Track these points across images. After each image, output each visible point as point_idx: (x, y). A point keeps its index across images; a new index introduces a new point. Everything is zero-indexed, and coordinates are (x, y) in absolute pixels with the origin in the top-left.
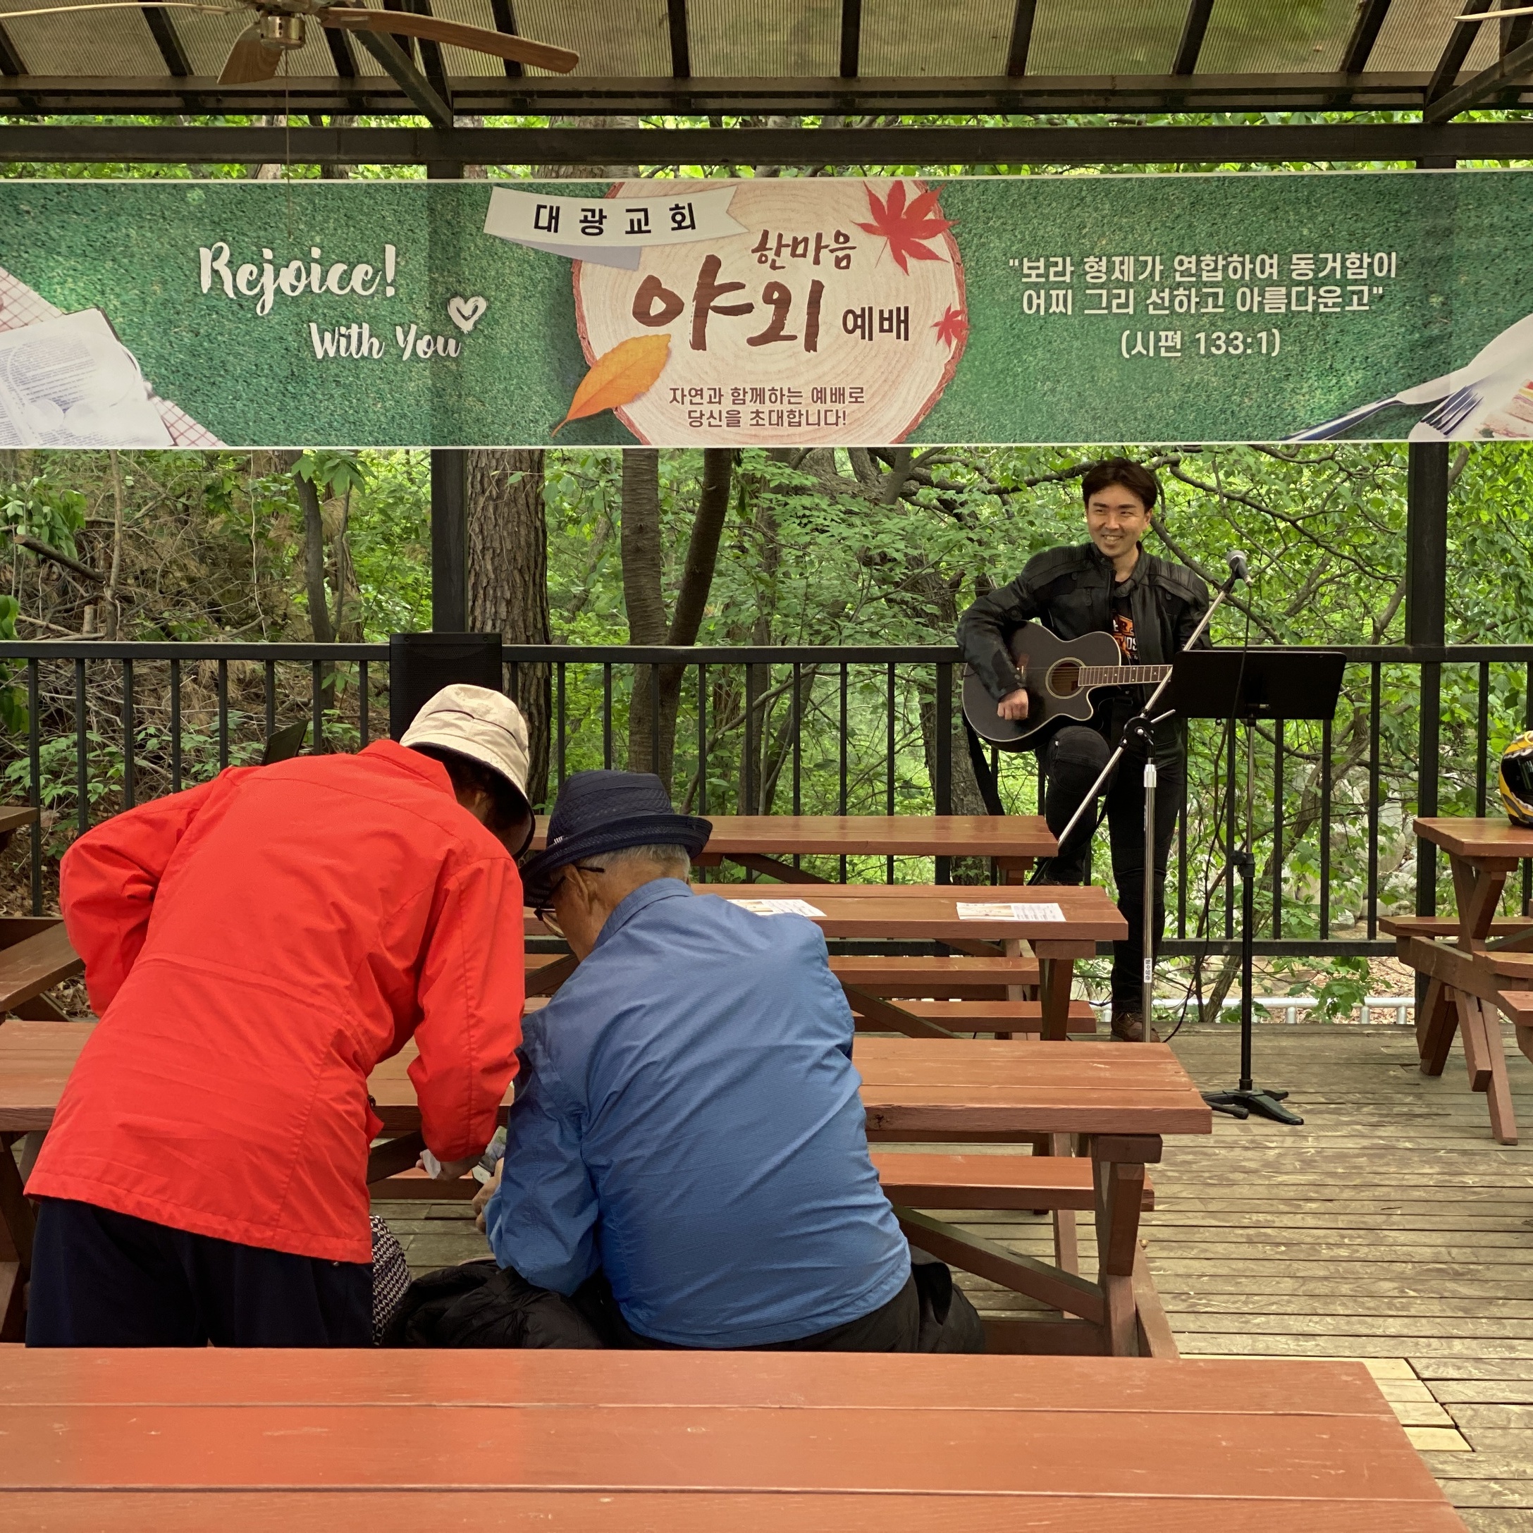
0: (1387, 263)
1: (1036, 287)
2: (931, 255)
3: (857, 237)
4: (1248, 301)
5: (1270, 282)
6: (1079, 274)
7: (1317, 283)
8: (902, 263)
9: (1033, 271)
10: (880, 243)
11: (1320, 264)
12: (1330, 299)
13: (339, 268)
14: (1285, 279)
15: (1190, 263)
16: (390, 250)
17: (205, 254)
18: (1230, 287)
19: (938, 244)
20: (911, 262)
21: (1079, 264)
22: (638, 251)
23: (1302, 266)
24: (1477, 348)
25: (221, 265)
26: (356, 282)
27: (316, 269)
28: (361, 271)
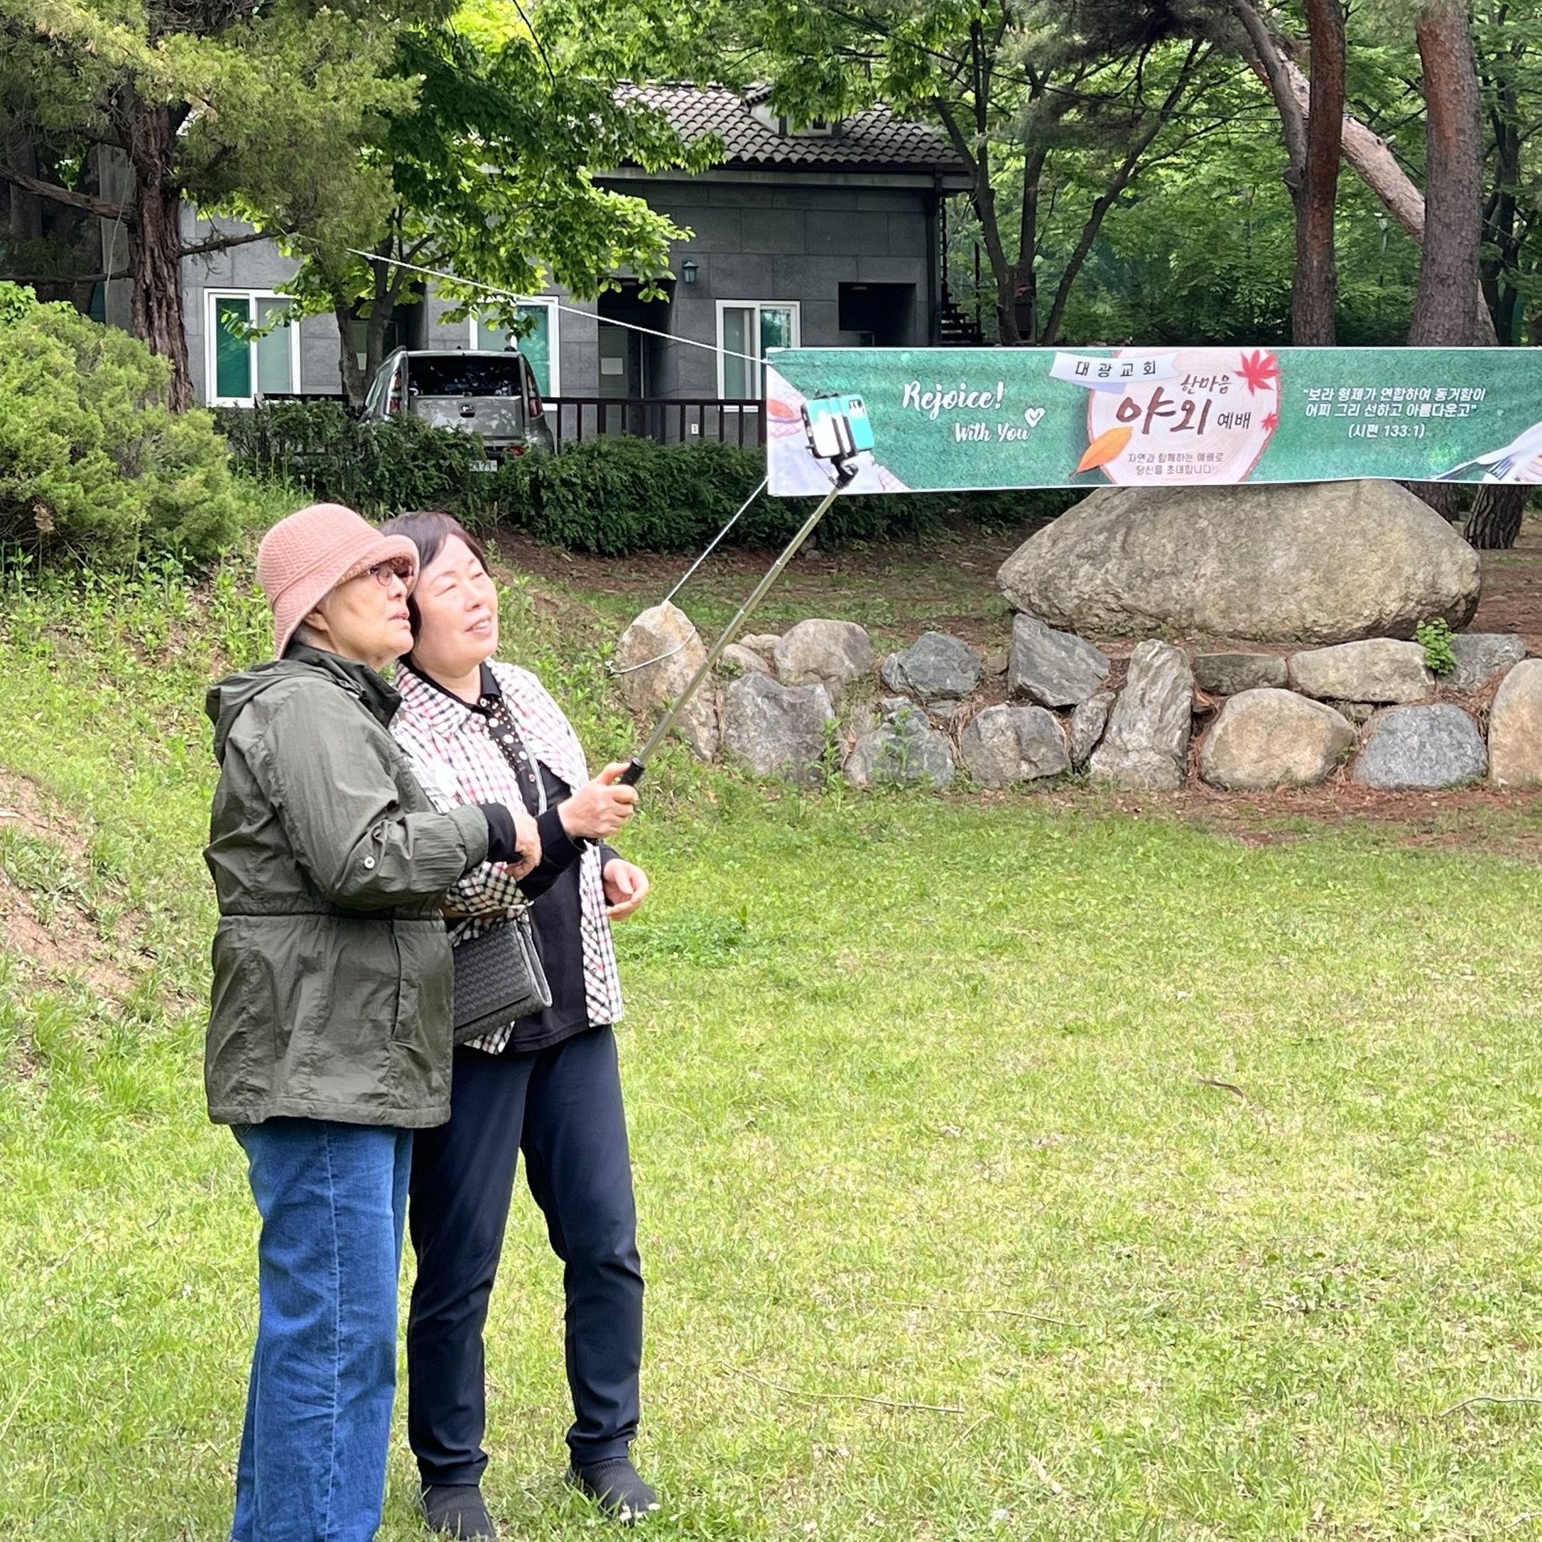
0: (1480, 394)
1: (1314, 402)
2: (1265, 387)
3: (1233, 377)
4: (1412, 410)
5: (1425, 402)
6: (1336, 396)
7: (1446, 402)
8: (1252, 390)
9: (1314, 394)
10: (1244, 381)
11: (1449, 393)
12: (1451, 408)
13: (975, 394)
14: (1432, 400)
15: (1389, 392)
16: (1001, 384)
17: (908, 388)
18: (1405, 402)
19: (1271, 382)
20: (1257, 390)
21: (1337, 392)
22: (1124, 384)
23: (1441, 394)
24: (1516, 436)
25: (915, 394)
26: (981, 402)
27: (963, 395)
28: (985, 396)
